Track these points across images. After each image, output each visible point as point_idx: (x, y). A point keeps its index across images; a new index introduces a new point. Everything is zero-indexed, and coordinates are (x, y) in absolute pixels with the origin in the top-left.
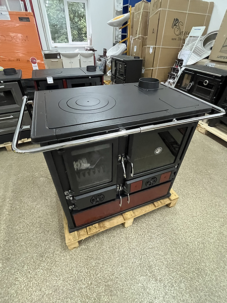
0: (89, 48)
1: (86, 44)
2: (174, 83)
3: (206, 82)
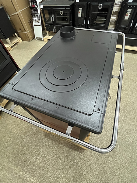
2: (39, 20)
3: (61, 13)
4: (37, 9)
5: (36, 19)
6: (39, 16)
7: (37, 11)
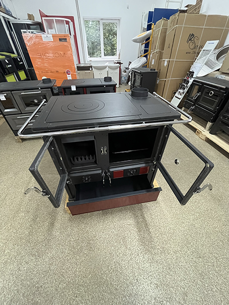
0: (116, 62)
1: (115, 58)
2: (183, 93)
3: (211, 93)
4: (188, 82)
5: (181, 91)
6: (186, 90)
7: (187, 84)
